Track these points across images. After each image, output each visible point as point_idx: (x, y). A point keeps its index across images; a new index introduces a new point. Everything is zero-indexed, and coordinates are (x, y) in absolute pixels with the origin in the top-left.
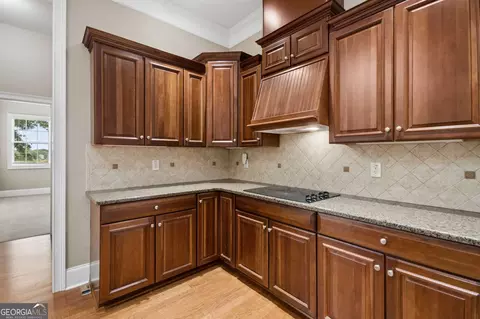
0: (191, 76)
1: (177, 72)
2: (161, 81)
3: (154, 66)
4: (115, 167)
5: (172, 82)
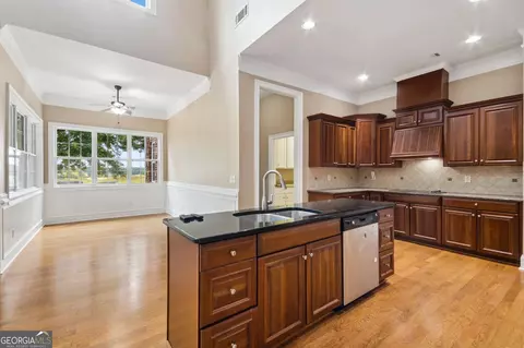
0: (351, 128)
1: (345, 127)
3: (339, 126)
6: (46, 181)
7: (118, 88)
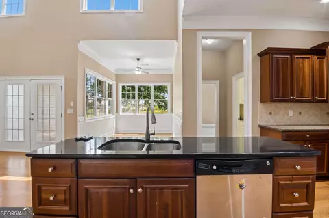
0: (318, 58)
1: (309, 58)
2: (301, 65)
3: (297, 58)
4: (271, 113)
5: (306, 64)
6: (117, 112)
7: (138, 59)
